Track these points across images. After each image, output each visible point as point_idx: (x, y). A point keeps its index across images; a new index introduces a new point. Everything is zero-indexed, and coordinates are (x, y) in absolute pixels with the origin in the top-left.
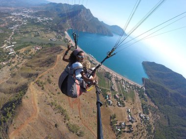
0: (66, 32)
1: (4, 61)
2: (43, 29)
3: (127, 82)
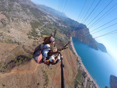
0: (71, 37)
2: (60, 30)
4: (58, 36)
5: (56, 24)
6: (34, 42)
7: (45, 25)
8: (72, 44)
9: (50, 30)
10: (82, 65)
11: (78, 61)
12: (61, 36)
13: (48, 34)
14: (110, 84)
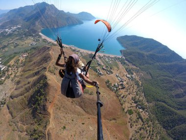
0: (40, 34)
1: (1, 77)
2: (18, 38)
3: (109, 57)
4: (24, 46)
5: (3, 36)
6: (12, 80)
9: (6, 49)
10: (82, 50)
11: (74, 51)
12: (29, 44)
13: (12, 56)
14: (123, 46)
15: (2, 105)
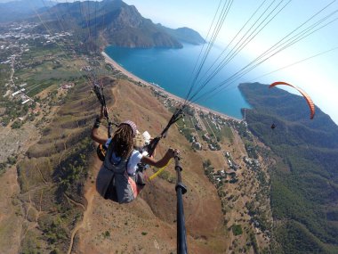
0: (103, 53)
1: (19, 115)
2: (63, 53)
3: (218, 117)
4: (70, 70)
5: (38, 45)
6: (36, 126)
7: (15, 66)
8: (117, 66)
9: (39, 69)
10: (171, 97)
11: (157, 94)
12: (79, 67)
13: (46, 83)
14: (247, 101)
15: (9, 165)
